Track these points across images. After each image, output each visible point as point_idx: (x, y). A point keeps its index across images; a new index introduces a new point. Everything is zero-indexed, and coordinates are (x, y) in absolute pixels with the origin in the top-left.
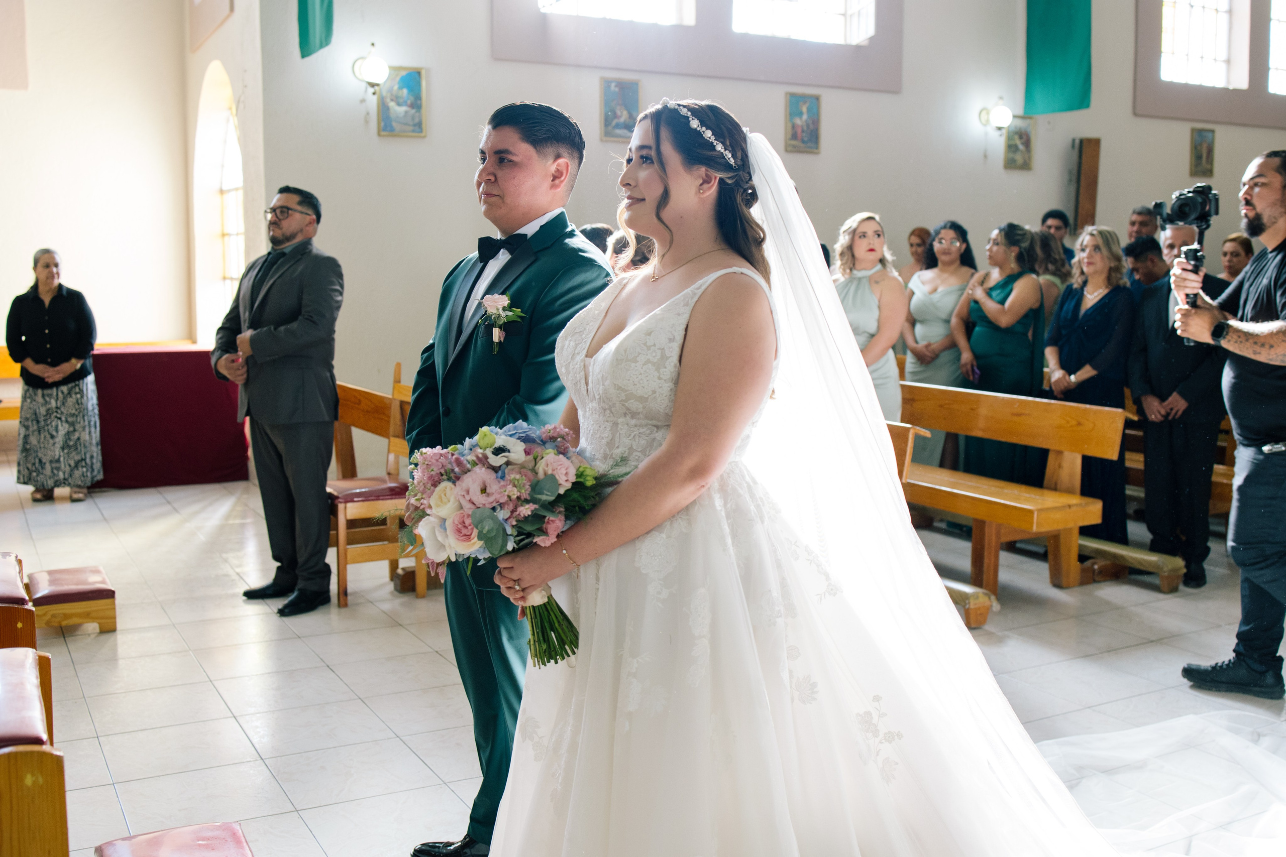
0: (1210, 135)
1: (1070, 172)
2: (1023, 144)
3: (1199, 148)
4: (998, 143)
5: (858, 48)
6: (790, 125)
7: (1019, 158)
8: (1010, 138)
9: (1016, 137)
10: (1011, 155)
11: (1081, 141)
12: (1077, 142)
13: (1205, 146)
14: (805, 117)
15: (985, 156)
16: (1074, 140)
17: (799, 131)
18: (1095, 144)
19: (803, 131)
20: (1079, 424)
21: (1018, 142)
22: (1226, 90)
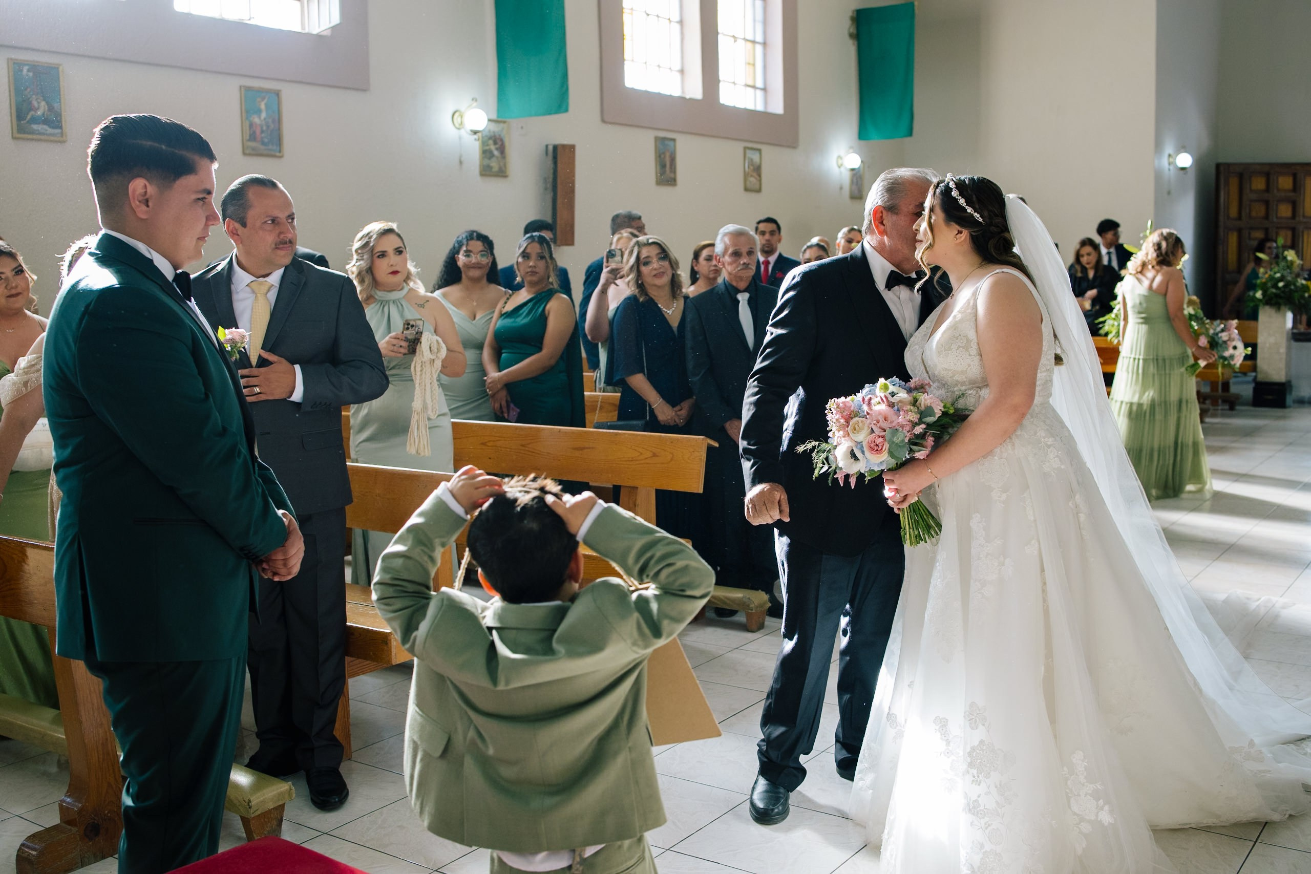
0: (671, 143)
1: (545, 180)
2: (497, 149)
3: (662, 156)
4: (473, 148)
5: (319, 36)
6: (247, 124)
7: (494, 164)
8: (484, 143)
9: (491, 142)
10: (486, 162)
11: (555, 148)
12: (551, 148)
13: (668, 155)
14: (264, 115)
15: (461, 162)
16: (547, 146)
17: (258, 131)
18: (570, 150)
19: (262, 132)
20: (655, 455)
21: (493, 147)
22: (682, 99)
